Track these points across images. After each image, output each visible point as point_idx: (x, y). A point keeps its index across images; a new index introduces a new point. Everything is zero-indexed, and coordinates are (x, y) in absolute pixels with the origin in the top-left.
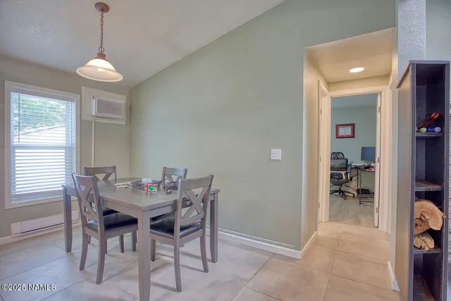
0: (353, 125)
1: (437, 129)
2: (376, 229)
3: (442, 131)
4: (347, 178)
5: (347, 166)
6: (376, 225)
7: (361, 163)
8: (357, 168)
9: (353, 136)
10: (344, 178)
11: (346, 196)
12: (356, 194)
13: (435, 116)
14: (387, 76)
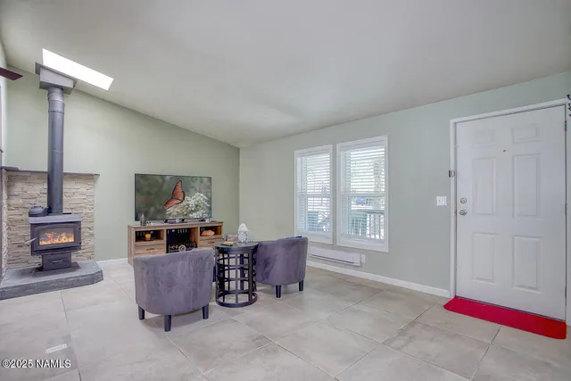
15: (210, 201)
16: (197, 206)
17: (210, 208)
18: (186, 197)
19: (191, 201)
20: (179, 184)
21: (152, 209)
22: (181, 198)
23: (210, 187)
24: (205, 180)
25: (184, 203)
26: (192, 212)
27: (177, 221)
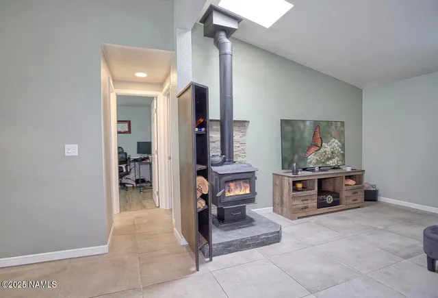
0: (129, 122)
1: (203, 129)
2: (158, 209)
3: (206, 131)
4: (127, 171)
5: (127, 160)
6: (158, 205)
7: (138, 156)
8: (135, 160)
9: (129, 132)
10: (125, 171)
11: (127, 187)
12: (134, 184)
13: (201, 120)
14: (162, 84)
15: (343, 148)
16: (332, 153)
17: (343, 155)
18: (323, 144)
19: (327, 148)
20: (317, 130)
21: (296, 157)
22: (319, 145)
23: (343, 132)
24: (339, 124)
25: (322, 150)
26: (329, 159)
27: (317, 169)
